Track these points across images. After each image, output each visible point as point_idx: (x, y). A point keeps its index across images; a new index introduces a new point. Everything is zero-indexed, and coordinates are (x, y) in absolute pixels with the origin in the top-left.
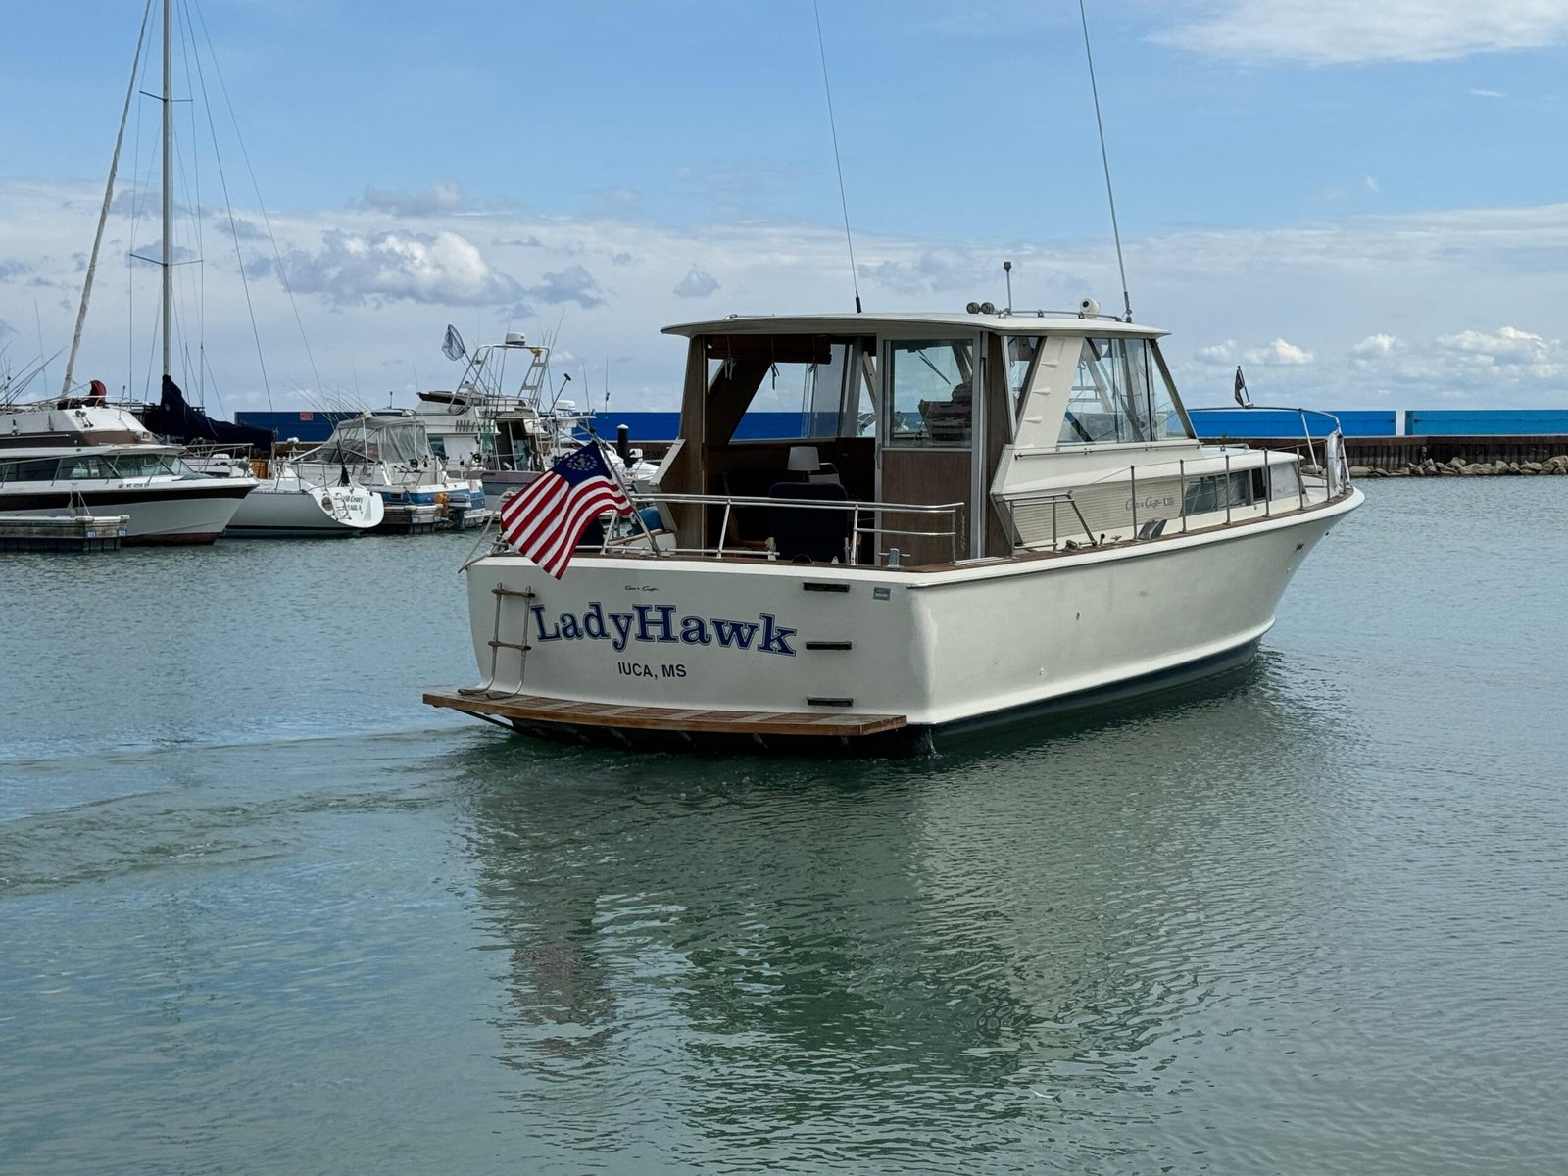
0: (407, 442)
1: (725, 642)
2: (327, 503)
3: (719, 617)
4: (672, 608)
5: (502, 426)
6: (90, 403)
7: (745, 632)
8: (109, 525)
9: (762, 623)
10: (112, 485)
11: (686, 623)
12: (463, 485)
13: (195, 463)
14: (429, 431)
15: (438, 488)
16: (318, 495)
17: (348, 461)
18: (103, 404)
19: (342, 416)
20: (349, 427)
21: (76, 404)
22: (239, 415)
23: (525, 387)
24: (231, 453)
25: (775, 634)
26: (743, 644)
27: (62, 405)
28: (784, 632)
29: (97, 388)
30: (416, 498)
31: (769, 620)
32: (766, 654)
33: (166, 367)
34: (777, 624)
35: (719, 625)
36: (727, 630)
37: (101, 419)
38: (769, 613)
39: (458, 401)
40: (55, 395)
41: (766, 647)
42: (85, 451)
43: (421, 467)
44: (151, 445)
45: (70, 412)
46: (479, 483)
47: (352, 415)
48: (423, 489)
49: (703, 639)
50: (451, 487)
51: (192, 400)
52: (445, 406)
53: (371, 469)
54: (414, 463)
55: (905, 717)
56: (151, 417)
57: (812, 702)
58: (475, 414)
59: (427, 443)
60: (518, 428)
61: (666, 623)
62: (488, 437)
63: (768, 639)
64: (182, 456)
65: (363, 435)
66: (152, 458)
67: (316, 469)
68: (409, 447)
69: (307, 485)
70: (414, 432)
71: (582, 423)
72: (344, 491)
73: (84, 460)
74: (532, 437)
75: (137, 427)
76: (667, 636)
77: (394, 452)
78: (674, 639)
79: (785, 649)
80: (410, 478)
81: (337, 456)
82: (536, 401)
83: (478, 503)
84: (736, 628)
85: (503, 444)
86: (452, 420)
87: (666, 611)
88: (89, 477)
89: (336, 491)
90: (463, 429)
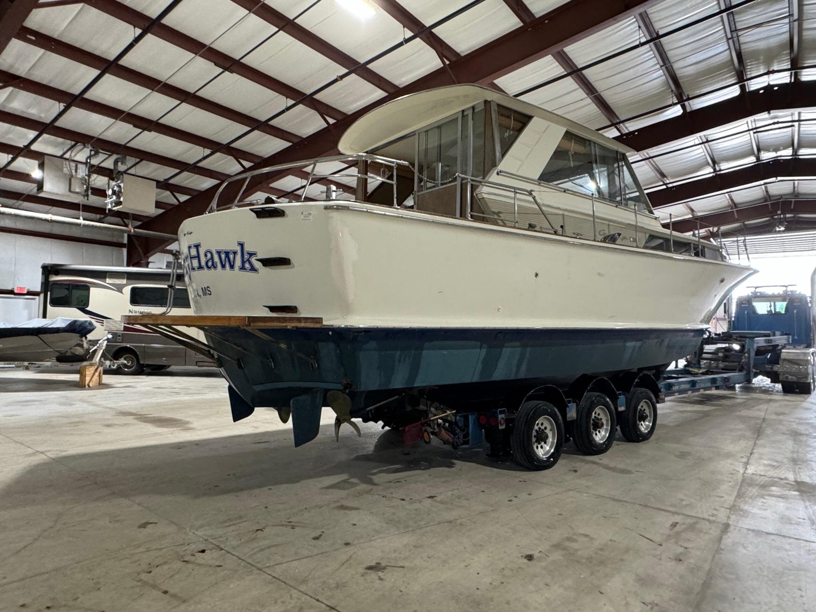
1: (223, 266)
3: (220, 248)
4: (199, 245)
7: (231, 256)
9: (238, 249)
11: (206, 256)
25: (246, 257)
26: (232, 267)
28: (251, 254)
31: (242, 245)
32: (243, 273)
34: (247, 248)
35: (219, 253)
36: (223, 256)
38: (241, 240)
41: (243, 268)
49: (214, 266)
55: (321, 319)
57: (272, 309)
61: (198, 257)
63: (243, 262)
76: (200, 267)
78: (203, 268)
79: (253, 269)
84: (227, 253)
87: (197, 246)
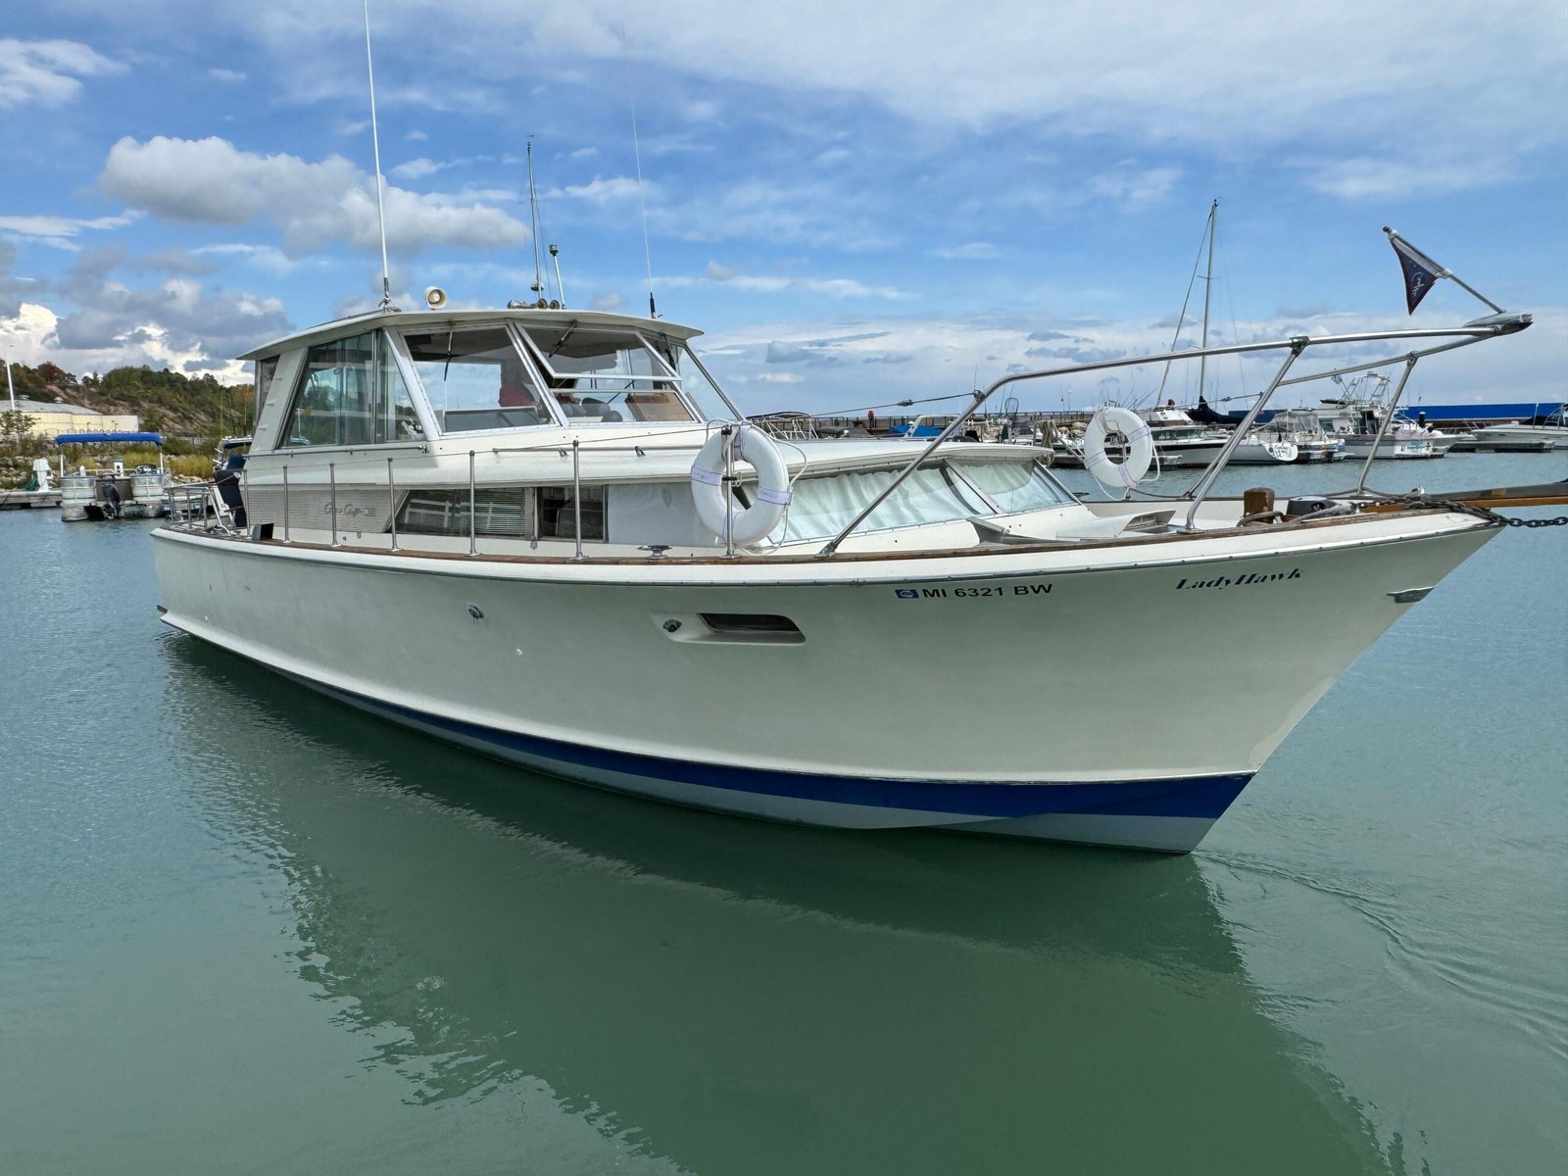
0: (1308, 423)
2: (1271, 450)
5: (1363, 414)
6: (1167, 409)
8: (1173, 460)
10: (1174, 443)
12: (1336, 441)
13: (1211, 433)
14: (1319, 417)
15: (1322, 443)
16: (1267, 446)
17: (1281, 431)
18: (1173, 409)
19: (1278, 411)
20: (1280, 416)
21: (1161, 409)
22: (1230, 412)
23: (1373, 396)
24: (1227, 429)
27: (1157, 409)
29: (1171, 402)
30: (1311, 447)
33: (1201, 392)
37: (1172, 415)
39: (1342, 403)
40: (1154, 406)
42: (1164, 429)
43: (1314, 433)
44: (1192, 426)
45: (1159, 413)
46: (1343, 440)
47: (1282, 411)
48: (1313, 444)
50: (1328, 443)
51: (1212, 406)
52: (1334, 406)
53: (1291, 435)
54: (1310, 432)
56: (1192, 414)
58: (1351, 409)
59: (1318, 423)
60: (1370, 415)
62: (1356, 419)
64: (1206, 430)
65: (1287, 419)
66: (1191, 432)
67: (1266, 434)
68: (1308, 425)
69: (1262, 442)
70: (1311, 418)
71: (1401, 411)
72: (1280, 445)
73: (1164, 432)
74: (1377, 419)
75: (1187, 418)
77: (1300, 427)
80: (1308, 438)
81: (1273, 430)
82: (1380, 402)
83: (1341, 449)
85: (1362, 422)
86: (1339, 412)
88: (1166, 439)
89: (1274, 445)
90: (1344, 416)
